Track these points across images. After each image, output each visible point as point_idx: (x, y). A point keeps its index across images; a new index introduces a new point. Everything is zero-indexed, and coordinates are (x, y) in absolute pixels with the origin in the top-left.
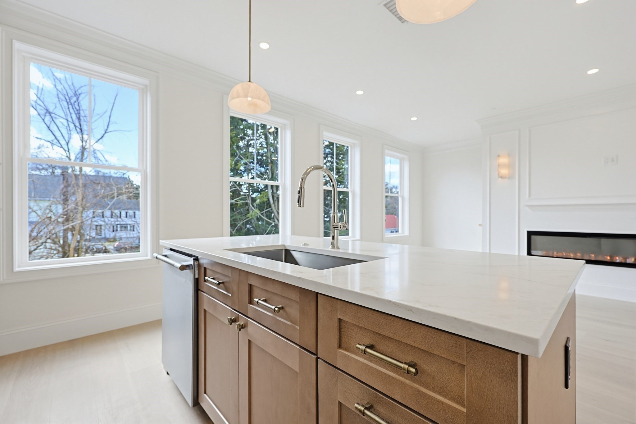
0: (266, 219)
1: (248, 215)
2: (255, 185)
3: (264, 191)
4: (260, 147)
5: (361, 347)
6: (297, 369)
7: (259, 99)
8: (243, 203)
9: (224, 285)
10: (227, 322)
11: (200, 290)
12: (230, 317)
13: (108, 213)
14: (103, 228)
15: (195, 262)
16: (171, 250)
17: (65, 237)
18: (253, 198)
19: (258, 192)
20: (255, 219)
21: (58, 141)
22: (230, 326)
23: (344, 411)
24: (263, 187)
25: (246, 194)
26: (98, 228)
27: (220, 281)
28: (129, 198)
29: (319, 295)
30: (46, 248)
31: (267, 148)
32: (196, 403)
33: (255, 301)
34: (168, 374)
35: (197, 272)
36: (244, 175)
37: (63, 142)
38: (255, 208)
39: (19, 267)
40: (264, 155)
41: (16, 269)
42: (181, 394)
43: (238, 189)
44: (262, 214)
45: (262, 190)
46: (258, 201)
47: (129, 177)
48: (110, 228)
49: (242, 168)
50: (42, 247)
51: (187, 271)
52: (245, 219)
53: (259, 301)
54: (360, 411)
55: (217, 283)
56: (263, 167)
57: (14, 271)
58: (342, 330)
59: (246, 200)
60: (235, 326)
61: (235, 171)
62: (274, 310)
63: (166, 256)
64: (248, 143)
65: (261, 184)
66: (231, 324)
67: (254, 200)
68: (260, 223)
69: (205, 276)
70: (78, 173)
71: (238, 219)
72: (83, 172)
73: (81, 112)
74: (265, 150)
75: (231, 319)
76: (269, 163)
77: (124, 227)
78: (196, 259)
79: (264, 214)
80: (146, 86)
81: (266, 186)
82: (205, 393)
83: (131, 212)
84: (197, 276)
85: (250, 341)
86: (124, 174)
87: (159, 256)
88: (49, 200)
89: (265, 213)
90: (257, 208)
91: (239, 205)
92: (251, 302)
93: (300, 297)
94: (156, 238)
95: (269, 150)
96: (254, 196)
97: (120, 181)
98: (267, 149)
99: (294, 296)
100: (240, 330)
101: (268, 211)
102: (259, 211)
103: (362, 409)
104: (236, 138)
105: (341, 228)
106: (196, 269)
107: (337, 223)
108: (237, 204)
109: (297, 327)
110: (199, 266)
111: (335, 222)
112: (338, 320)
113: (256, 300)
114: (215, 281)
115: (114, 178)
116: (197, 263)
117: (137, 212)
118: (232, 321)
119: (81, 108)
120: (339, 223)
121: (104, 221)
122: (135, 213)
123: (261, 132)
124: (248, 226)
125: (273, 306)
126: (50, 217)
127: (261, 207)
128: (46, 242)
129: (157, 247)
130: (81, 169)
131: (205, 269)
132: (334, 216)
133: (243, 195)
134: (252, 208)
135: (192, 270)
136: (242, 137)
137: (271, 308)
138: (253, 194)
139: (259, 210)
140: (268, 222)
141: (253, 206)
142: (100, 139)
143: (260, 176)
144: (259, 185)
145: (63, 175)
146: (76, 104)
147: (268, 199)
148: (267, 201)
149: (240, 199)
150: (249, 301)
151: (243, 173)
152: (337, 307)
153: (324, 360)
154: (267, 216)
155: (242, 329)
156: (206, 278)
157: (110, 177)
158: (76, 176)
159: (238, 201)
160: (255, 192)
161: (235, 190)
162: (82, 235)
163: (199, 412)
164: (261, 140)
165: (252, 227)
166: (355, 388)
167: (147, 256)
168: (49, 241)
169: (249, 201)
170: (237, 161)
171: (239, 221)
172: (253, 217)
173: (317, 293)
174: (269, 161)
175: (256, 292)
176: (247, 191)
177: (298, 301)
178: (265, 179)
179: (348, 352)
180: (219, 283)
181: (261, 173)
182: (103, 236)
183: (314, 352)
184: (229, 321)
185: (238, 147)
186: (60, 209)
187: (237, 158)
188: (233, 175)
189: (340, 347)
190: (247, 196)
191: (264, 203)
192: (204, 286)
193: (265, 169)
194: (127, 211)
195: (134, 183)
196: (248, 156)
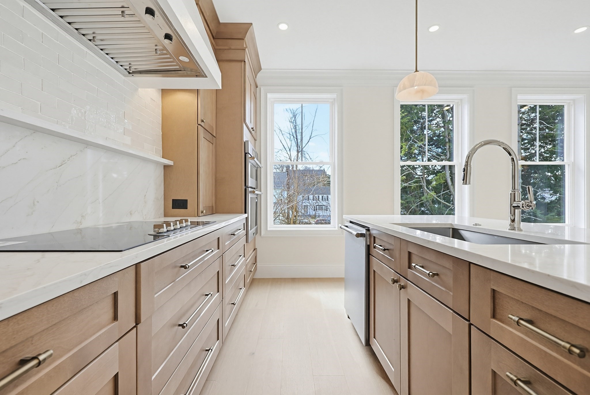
0: (443, 201)
1: (423, 198)
2: (431, 167)
3: (441, 172)
4: (436, 127)
5: (513, 318)
6: (450, 330)
7: (425, 85)
8: (417, 186)
9: (389, 252)
10: (391, 282)
11: (371, 255)
12: (393, 278)
13: (311, 197)
14: (308, 207)
15: (367, 232)
16: (351, 222)
17: (288, 213)
18: (428, 180)
19: (433, 173)
20: (431, 202)
21: (285, 149)
22: (393, 285)
23: (498, 381)
24: (440, 168)
25: (420, 177)
26: (306, 207)
27: (385, 248)
28: (324, 185)
29: (471, 265)
30: (280, 219)
31: (443, 127)
32: (368, 343)
33: (412, 265)
34: (349, 317)
35: (368, 240)
36: (419, 158)
37: (288, 149)
38: (430, 191)
39: (270, 228)
40: (441, 134)
41: (269, 229)
42: (358, 335)
43: (411, 173)
44: (439, 197)
45: (439, 172)
46: (434, 183)
47: (324, 169)
48: (312, 207)
49: (416, 152)
50: (278, 219)
51: (362, 238)
52: (420, 202)
53: (416, 266)
54: (512, 379)
55: (383, 249)
56: (440, 148)
57: (268, 230)
58: (497, 301)
59: (421, 182)
60: (397, 285)
61: (409, 155)
62: (429, 274)
63: (347, 226)
64: (422, 126)
65: (437, 166)
66: (393, 283)
67: (429, 182)
68: (436, 206)
69: (374, 243)
70: (295, 169)
71: (412, 202)
72: (298, 169)
73: (297, 126)
74: (443, 129)
75: (393, 279)
76: (447, 142)
77: (321, 207)
78: (368, 230)
79: (442, 197)
80: (334, 99)
81: (444, 167)
82: (374, 337)
83: (325, 196)
84: (368, 243)
85: (409, 300)
86: (321, 167)
87: (343, 227)
88: (281, 189)
89: (442, 195)
90: (432, 190)
91: (413, 188)
92: (410, 267)
93: (453, 266)
94: (341, 213)
95: (446, 129)
96: (430, 178)
97: (319, 173)
98: (444, 129)
99: (448, 264)
100: (400, 289)
101: (445, 194)
102: (435, 194)
103: (515, 378)
104: (409, 123)
105: (523, 207)
106: (368, 237)
107: (518, 202)
108: (411, 187)
109: (450, 293)
110: (370, 235)
111: (516, 200)
112: (491, 291)
113: (414, 265)
114: (381, 248)
115: (315, 171)
116: (369, 233)
117: (329, 196)
118: (395, 281)
119: (297, 125)
120: (521, 201)
121: (309, 203)
122: (328, 196)
123: (437, 112)
124: (423, 209)
125: (428, 271)
126: (281, 199)
127: (436, 189)
128: (279, 216)
129: (341, 220)
130: (297, 166)
131: (374, 237)
132: (515, 194)
133: (417, 178)
134: (426, 190)
135: (365, 238)
136: (416, 121)
137: (426, 273)
138: (429, 176)
139: (435, 192)
140: (447, 205)
141: (428, 188)
142: (307, 143)
143: (436, 157)
144: (436, 166)
145: (287, 171)
146: (294, 122)
147: (446, 181)
148: (444, 183)
149: (414, 182)
150: (409, 266)
151: (417, 156)
152: (490, 278)
153: (477, 328)
154: (444, 199)
155: (402, 289)
156: (375, 245)
157: (313, 170)
158: (294, 171)
159: (411, 184)
160: (431, 174)
161: (408, 174)
162: (297, 212)
163: (370, 353)
164: (438, 119)
165: (427, 210)
166: (509, 359)
167: (335, 228)
168: (281, 215)
169: (424, 184)
170: (411, 145)
171: (413, 203)
172: (429, 199)
173: (470, 263)
174: (447, 140)
175: (414, 258)
176: (421, 174)
177: (452, 269)
178: (442, 160)
179: (503, 323)
180: (385, 250)
181: (437, 154)
182: (308, 214)
183: (467, 318)
184: (392, 280)
185: (413, 132)
186: (285, 194)
187: (411, 142)
188: (406, 159)
189: (494, 316)
190: (421, 179)
191: (440, 184)
192: (373, 251)
193: (442, 149)
194: (322, 195)
195: (327, 174)
196: (422, 139)
